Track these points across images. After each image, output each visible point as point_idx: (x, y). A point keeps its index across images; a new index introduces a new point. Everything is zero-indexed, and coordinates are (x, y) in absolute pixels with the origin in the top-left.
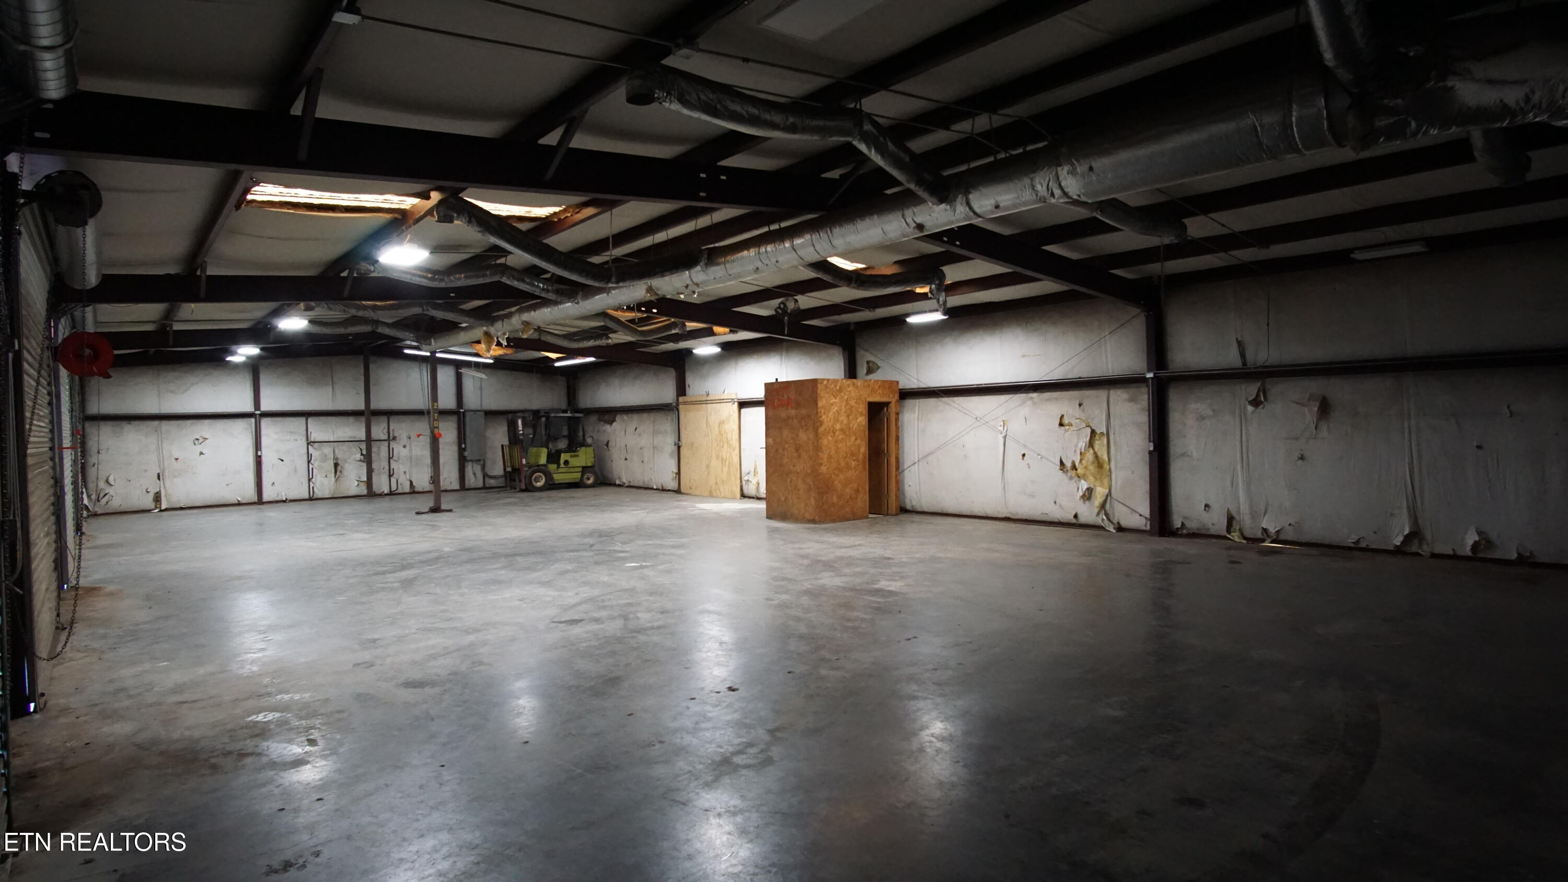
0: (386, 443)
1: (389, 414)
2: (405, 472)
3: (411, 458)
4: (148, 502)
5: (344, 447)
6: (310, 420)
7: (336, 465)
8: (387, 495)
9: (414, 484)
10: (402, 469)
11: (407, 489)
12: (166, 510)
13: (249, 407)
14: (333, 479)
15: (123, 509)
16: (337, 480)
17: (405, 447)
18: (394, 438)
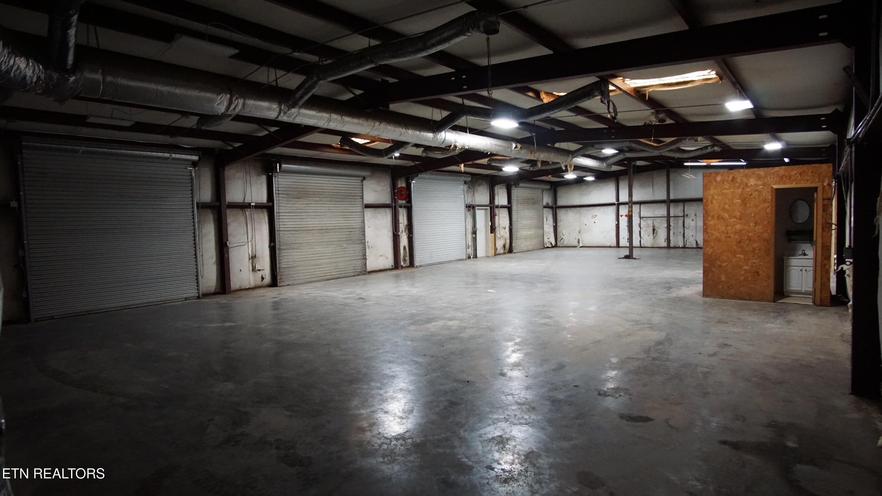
0: (682, 218)
1: (685, 201)
2: (692, 235)
3: (696, 227)
4: (576, 243)
5: (658, 220)
6: (642, 206)
7: (654, 230)
8: (682, 248)
9: (698, 243)
10: (691, 234)
11: (695, 246)
12: (582, 247)
13: (614, 200)
14: (652, 237)
15: (568, 245)
16: (654, 238)
17: (693, 220)
18: (687, 215)
